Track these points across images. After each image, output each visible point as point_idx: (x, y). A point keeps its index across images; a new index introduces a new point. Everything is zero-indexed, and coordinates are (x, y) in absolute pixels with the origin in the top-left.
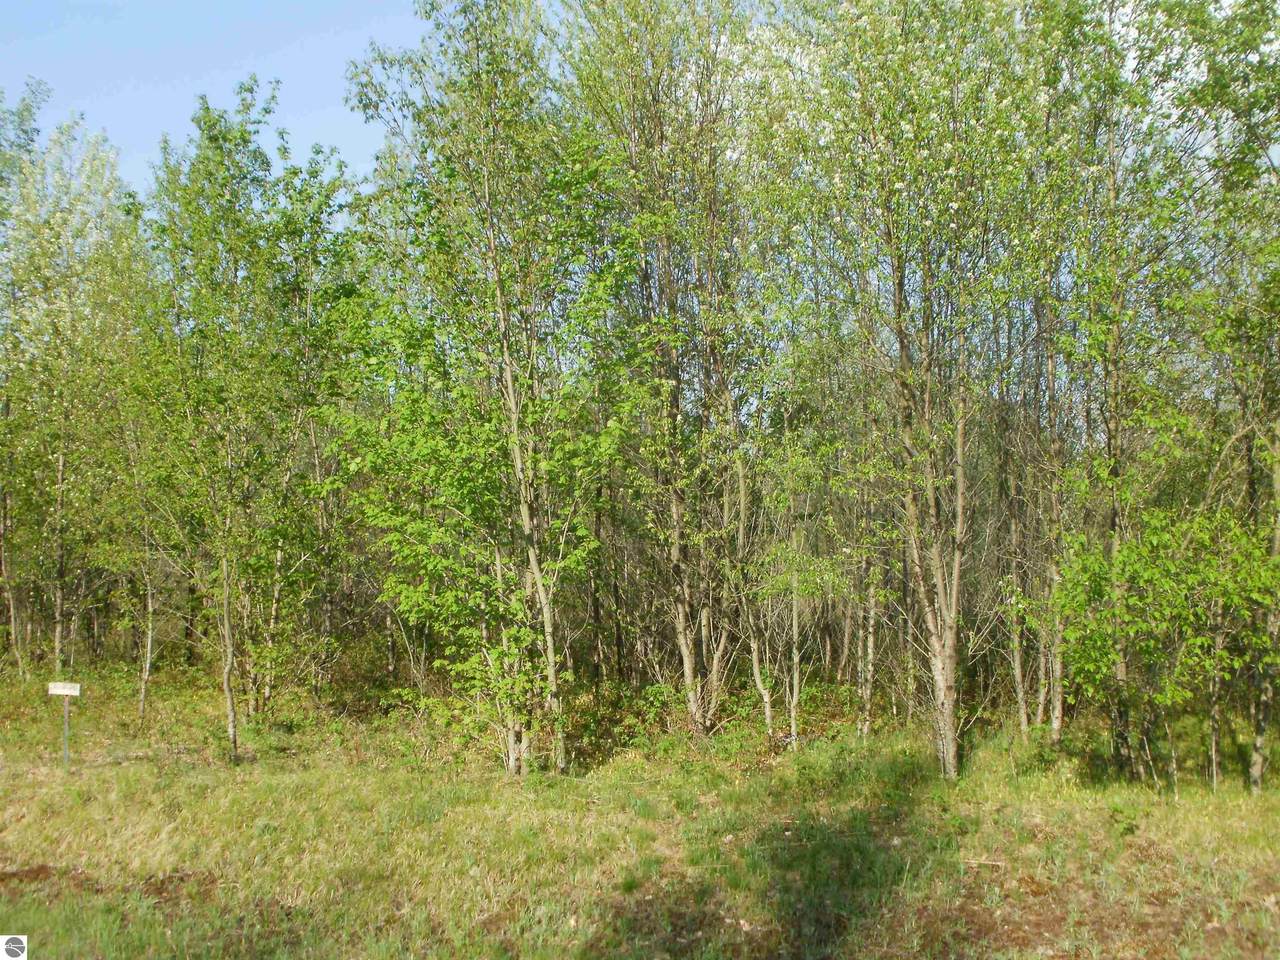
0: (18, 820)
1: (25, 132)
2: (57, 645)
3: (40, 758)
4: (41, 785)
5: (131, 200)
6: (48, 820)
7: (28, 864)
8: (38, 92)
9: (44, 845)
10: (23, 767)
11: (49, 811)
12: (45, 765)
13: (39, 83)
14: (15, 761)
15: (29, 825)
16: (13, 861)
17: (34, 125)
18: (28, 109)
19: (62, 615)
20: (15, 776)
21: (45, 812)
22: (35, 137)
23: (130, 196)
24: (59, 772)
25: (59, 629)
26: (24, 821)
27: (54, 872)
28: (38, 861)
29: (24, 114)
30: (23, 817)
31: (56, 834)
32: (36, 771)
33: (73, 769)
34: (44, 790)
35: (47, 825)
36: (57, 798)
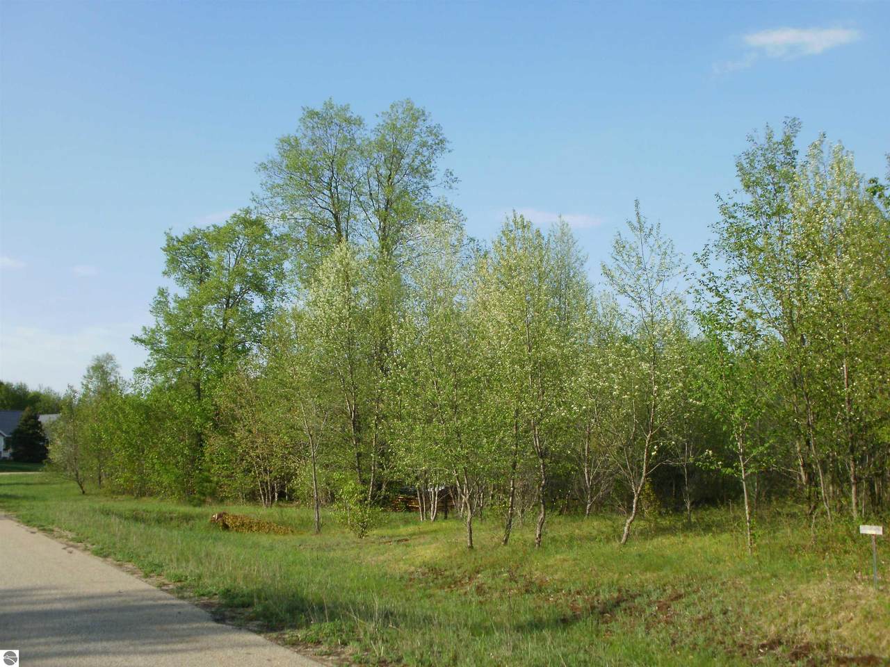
0: (849, 621)
1: (789, 154)
2: (854, 500)
3: (856, 578)
4: (860, 597)
5: (874, 184)
6: (870, 622)
7: (860, 653)
8: (794, 125)
9: (870, 641)
10: (846, 584)
11: (869, 616)
12: (860, 583)
13: (794, 119)
14: (840, 580)
15: (857, 626)
16: (849, 650)
17: (794, 148)
18: (788, 138)
19: (855, 479)
20: (841, 591)
21: (866, 617)
22: (796, 157)
23: (874, 182)
24: (871, 589)
25: (854, 489)
26: (853, 622)
27: (881, 661)
28: (867, 652)
29: (787, 141)
30: (852, 619)
31: (878, 634)
32: (854, 587)
33: (881, 587)
34: (863, 602)
35: (870, 627)
36: (874, 608)
